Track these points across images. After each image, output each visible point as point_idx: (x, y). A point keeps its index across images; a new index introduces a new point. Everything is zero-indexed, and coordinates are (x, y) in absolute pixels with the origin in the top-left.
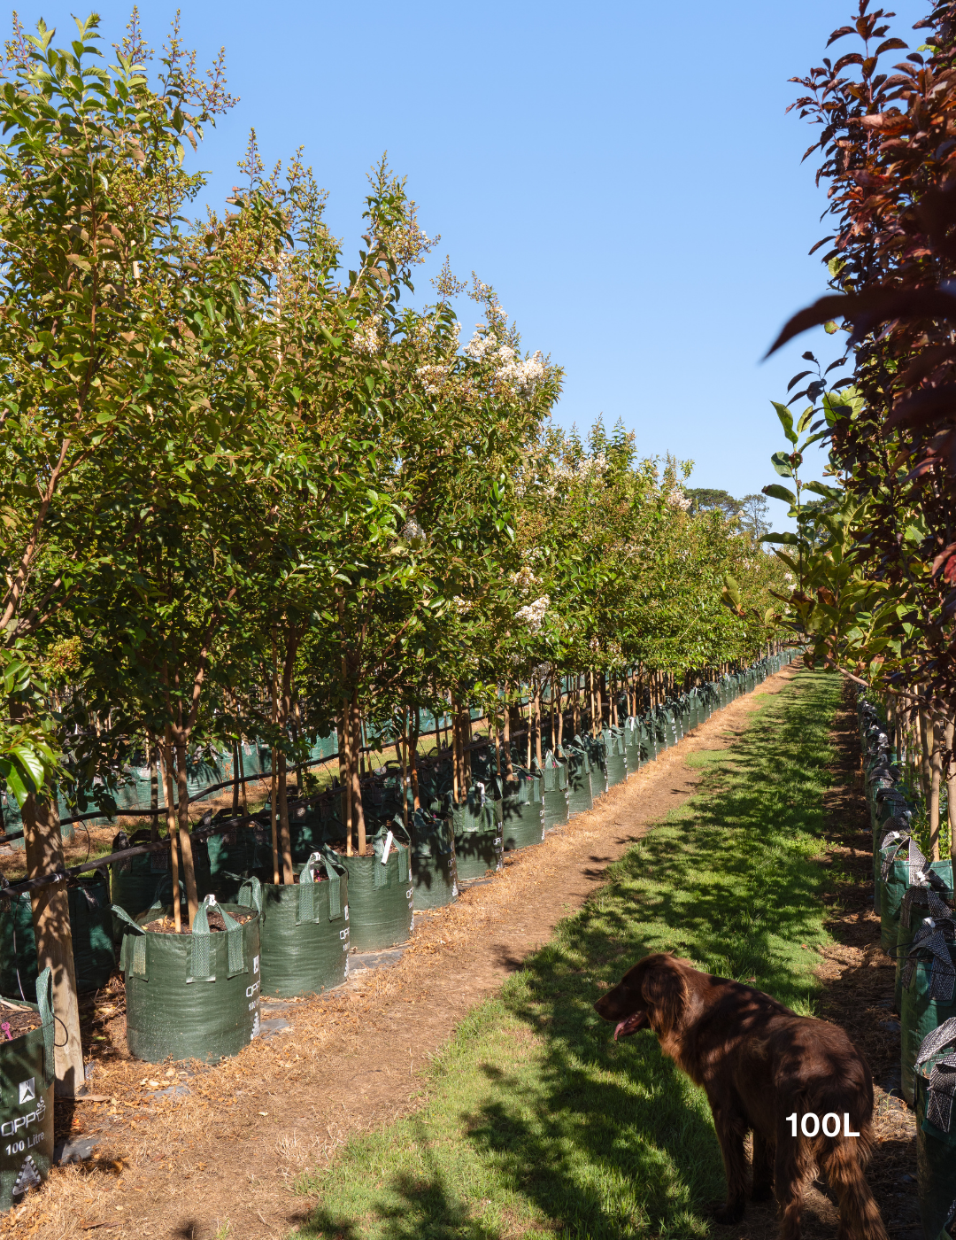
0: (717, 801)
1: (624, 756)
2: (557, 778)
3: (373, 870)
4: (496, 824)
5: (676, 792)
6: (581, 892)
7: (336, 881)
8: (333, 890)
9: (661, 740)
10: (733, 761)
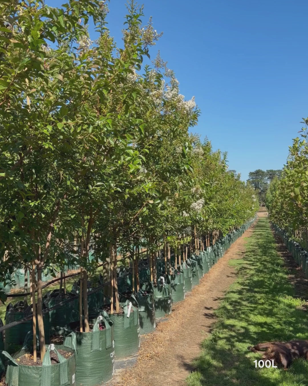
0: (248, 281)
1: (208, 262)
2: (188, 273)
3: (123, 320)
4: (169, 294)
5: (228, 276)
6: (207, 325)
7: (109, 329)
8: (108, 334)
9: (218, 255)
10: (247, 264)
